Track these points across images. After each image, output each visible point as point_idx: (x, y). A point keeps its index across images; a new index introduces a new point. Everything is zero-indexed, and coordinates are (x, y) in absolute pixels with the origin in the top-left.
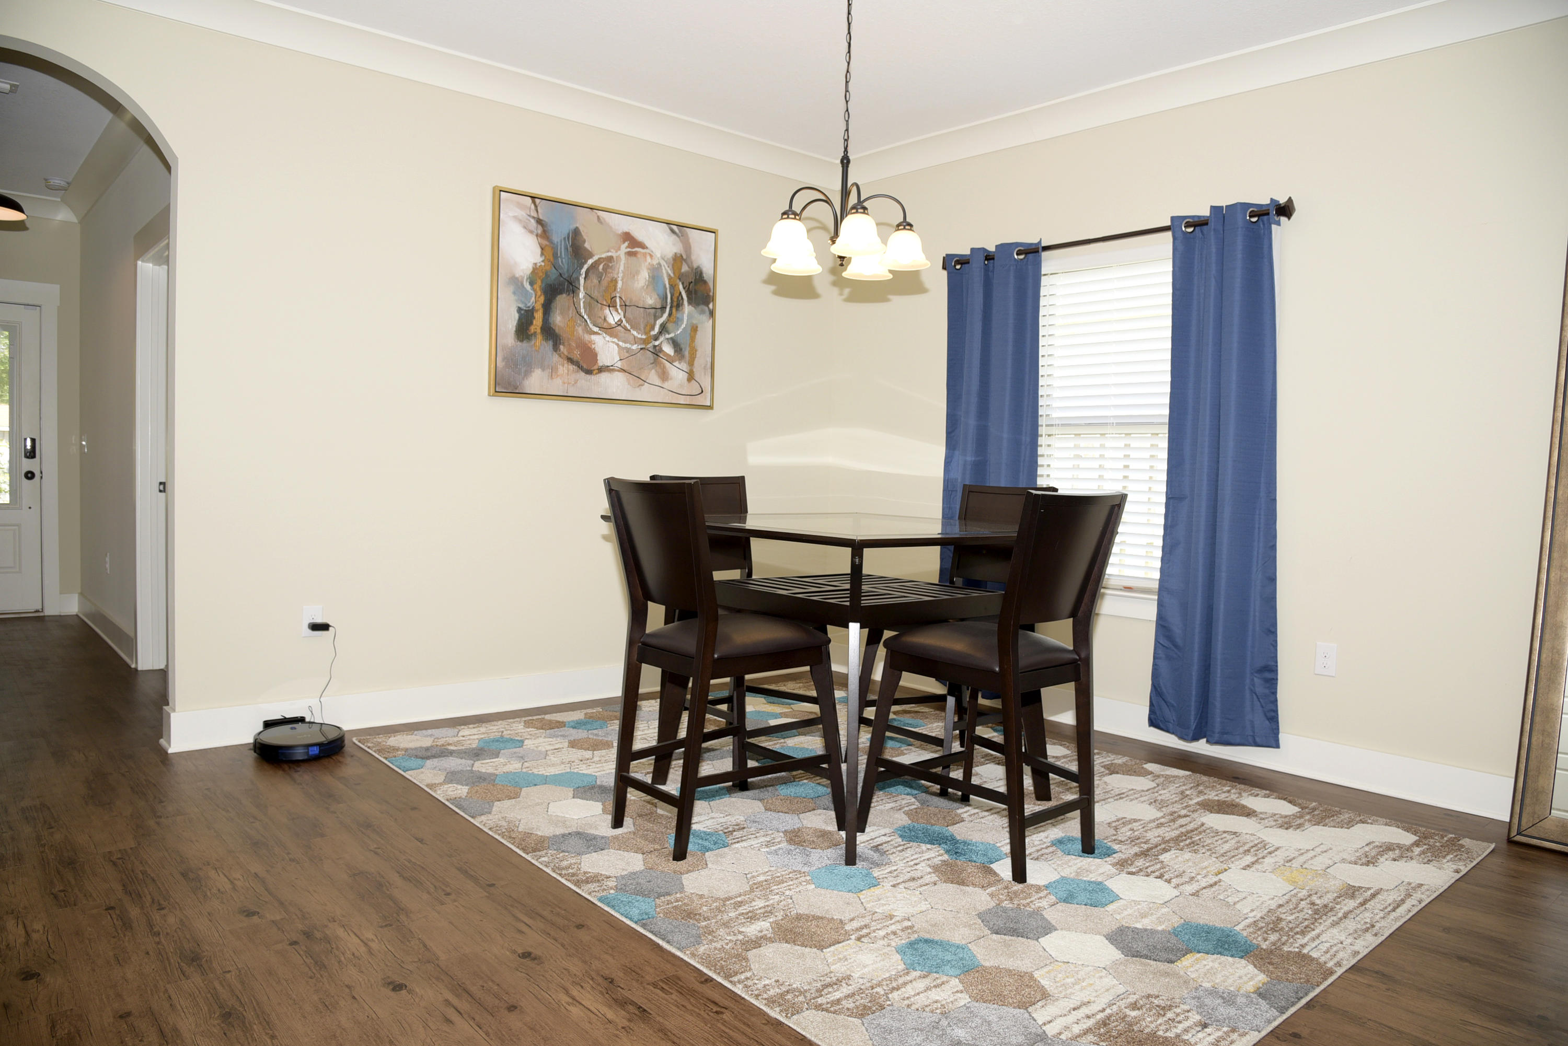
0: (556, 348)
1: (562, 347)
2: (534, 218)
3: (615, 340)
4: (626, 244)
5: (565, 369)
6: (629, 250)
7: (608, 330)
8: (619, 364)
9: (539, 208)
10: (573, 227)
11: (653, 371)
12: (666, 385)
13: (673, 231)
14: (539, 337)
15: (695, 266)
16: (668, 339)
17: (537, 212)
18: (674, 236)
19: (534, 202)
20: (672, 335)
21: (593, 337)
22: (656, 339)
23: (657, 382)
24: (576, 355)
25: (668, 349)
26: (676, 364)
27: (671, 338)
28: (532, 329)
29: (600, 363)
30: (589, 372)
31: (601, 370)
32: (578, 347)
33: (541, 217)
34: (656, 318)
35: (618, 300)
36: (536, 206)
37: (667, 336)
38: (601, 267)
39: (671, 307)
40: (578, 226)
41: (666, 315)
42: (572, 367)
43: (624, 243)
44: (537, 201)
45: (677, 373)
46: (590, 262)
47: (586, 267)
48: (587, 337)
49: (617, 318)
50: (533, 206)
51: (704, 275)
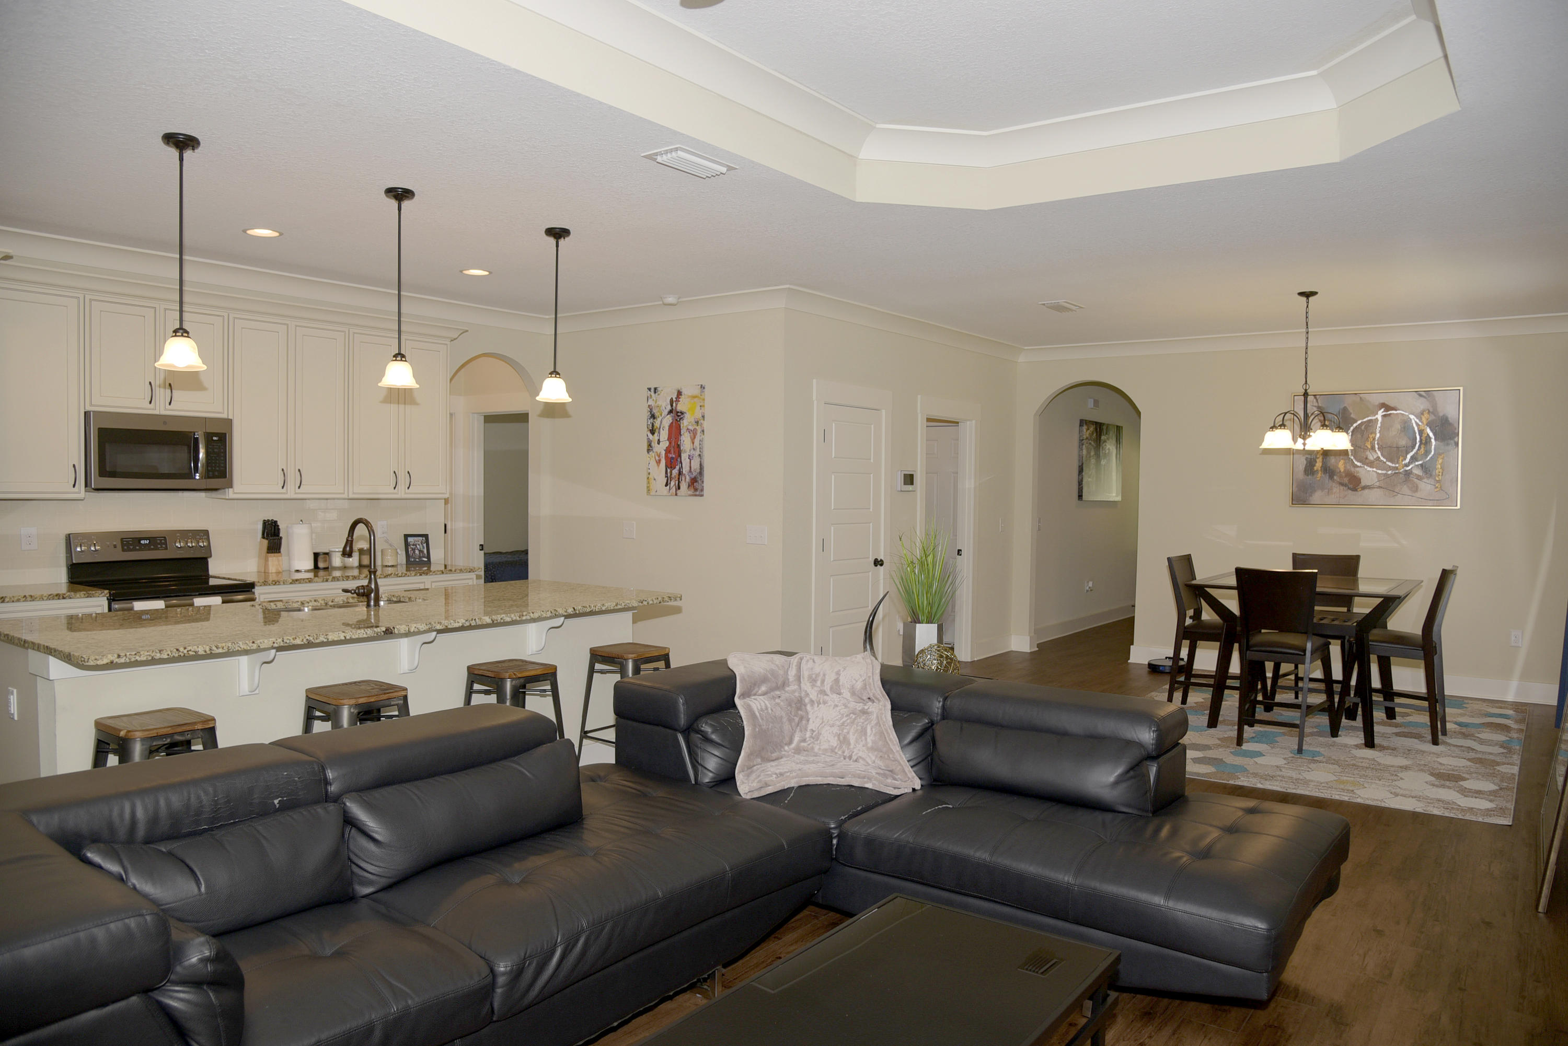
0: (1331, 477)
1: (1335, 477)
2: (1315, 406)
3: (1375, 469)
4: (1382, 410)
5: (1337, 489)
6: (1384, 413)
7: (1371, 464)
8: (1377, 484)
9: (1319, 400)
10: (1342, 407)
11: (1405, 486)
12: (1418, 494)
13: (1421, 395)
14: (1320, 472)
15: (1441, 414)
16: (1417, 465)
17: (1317, 402)
18: (1422, 399)
19: (1316, 398)
20: (1420, 462)
21: (1358, 469)
22: (1407, 465)
23: (1409, 492)
24: (1346, 480)
25: (1418, 472)
26: (1425, 480)
27: (1421, 465)
28: (1315, 468)
29: (1363, 484)
30: (1354, 489)
31: (1364, 488)
32: (1346, 476)
33: (1320, 405)
34: (1407, 453)
35: (1376, 446)
36: (1317, 400)
37: (1417, 463)
38: (1363, 427)
39: (1420, 446)
40: (1346, 405)
41: (1415, 451)
42: (1342, 488)
43: (1380, 409)
44: (1318, 397)
45: (1426, 486)
46: (1355, 425)
47: (1352, 428)
48: (1353, 469)
49: (1375, 457)
50: (1315, 400)
51: (1450, 420)
